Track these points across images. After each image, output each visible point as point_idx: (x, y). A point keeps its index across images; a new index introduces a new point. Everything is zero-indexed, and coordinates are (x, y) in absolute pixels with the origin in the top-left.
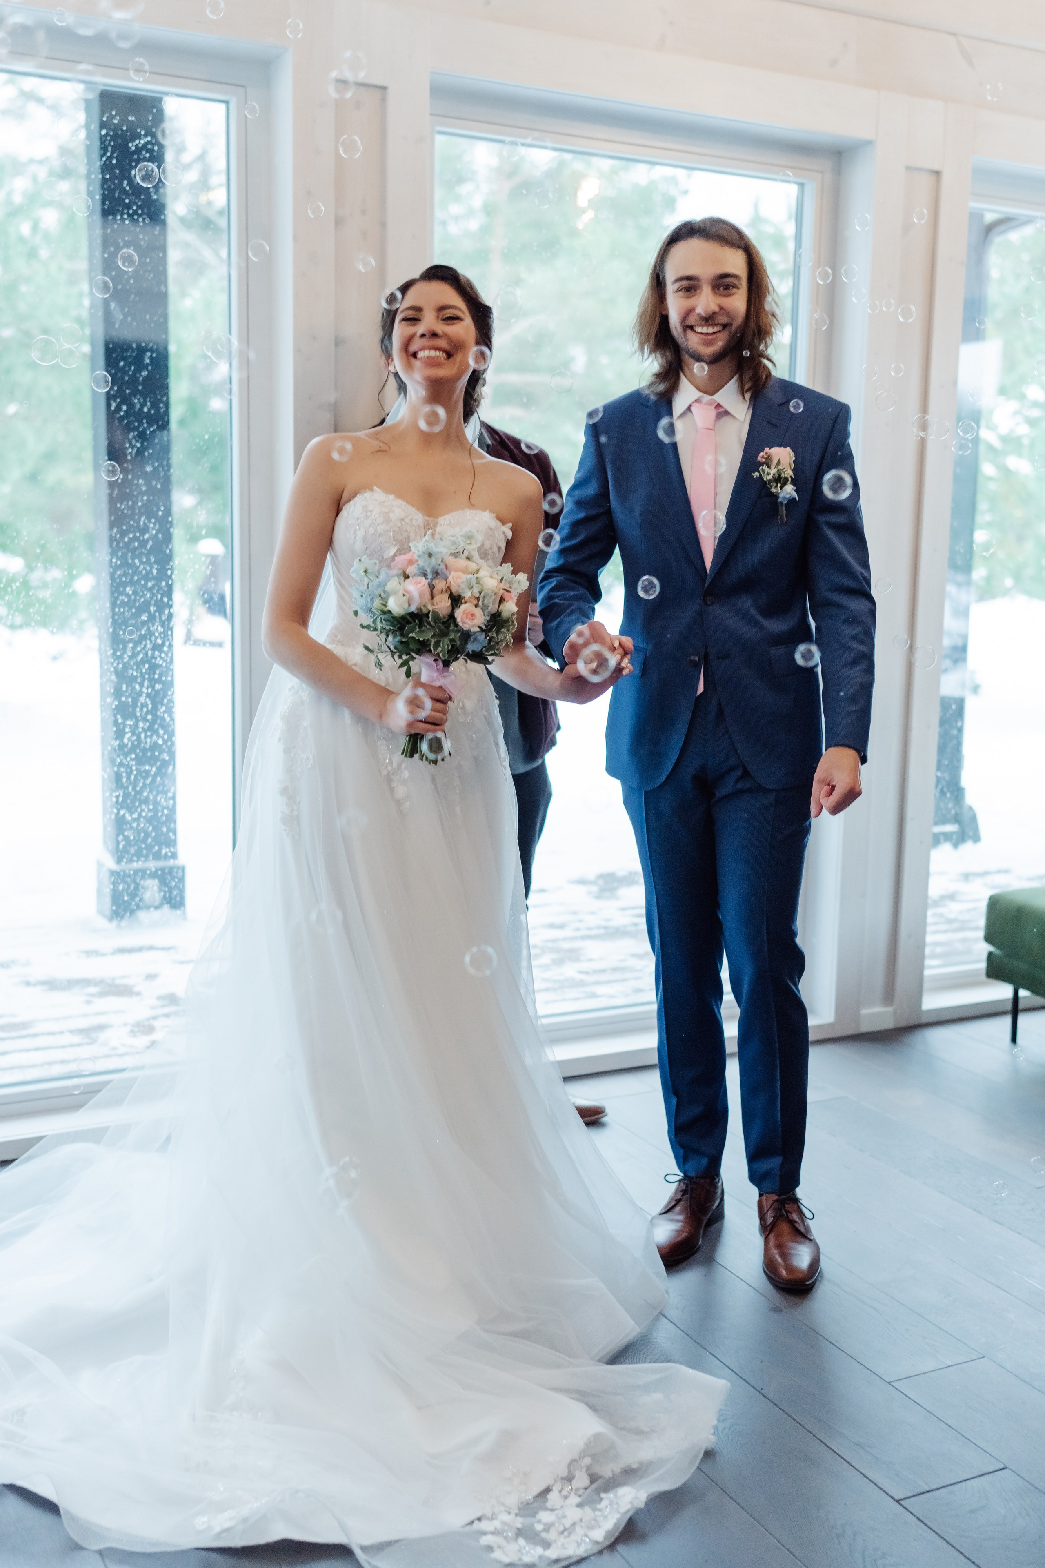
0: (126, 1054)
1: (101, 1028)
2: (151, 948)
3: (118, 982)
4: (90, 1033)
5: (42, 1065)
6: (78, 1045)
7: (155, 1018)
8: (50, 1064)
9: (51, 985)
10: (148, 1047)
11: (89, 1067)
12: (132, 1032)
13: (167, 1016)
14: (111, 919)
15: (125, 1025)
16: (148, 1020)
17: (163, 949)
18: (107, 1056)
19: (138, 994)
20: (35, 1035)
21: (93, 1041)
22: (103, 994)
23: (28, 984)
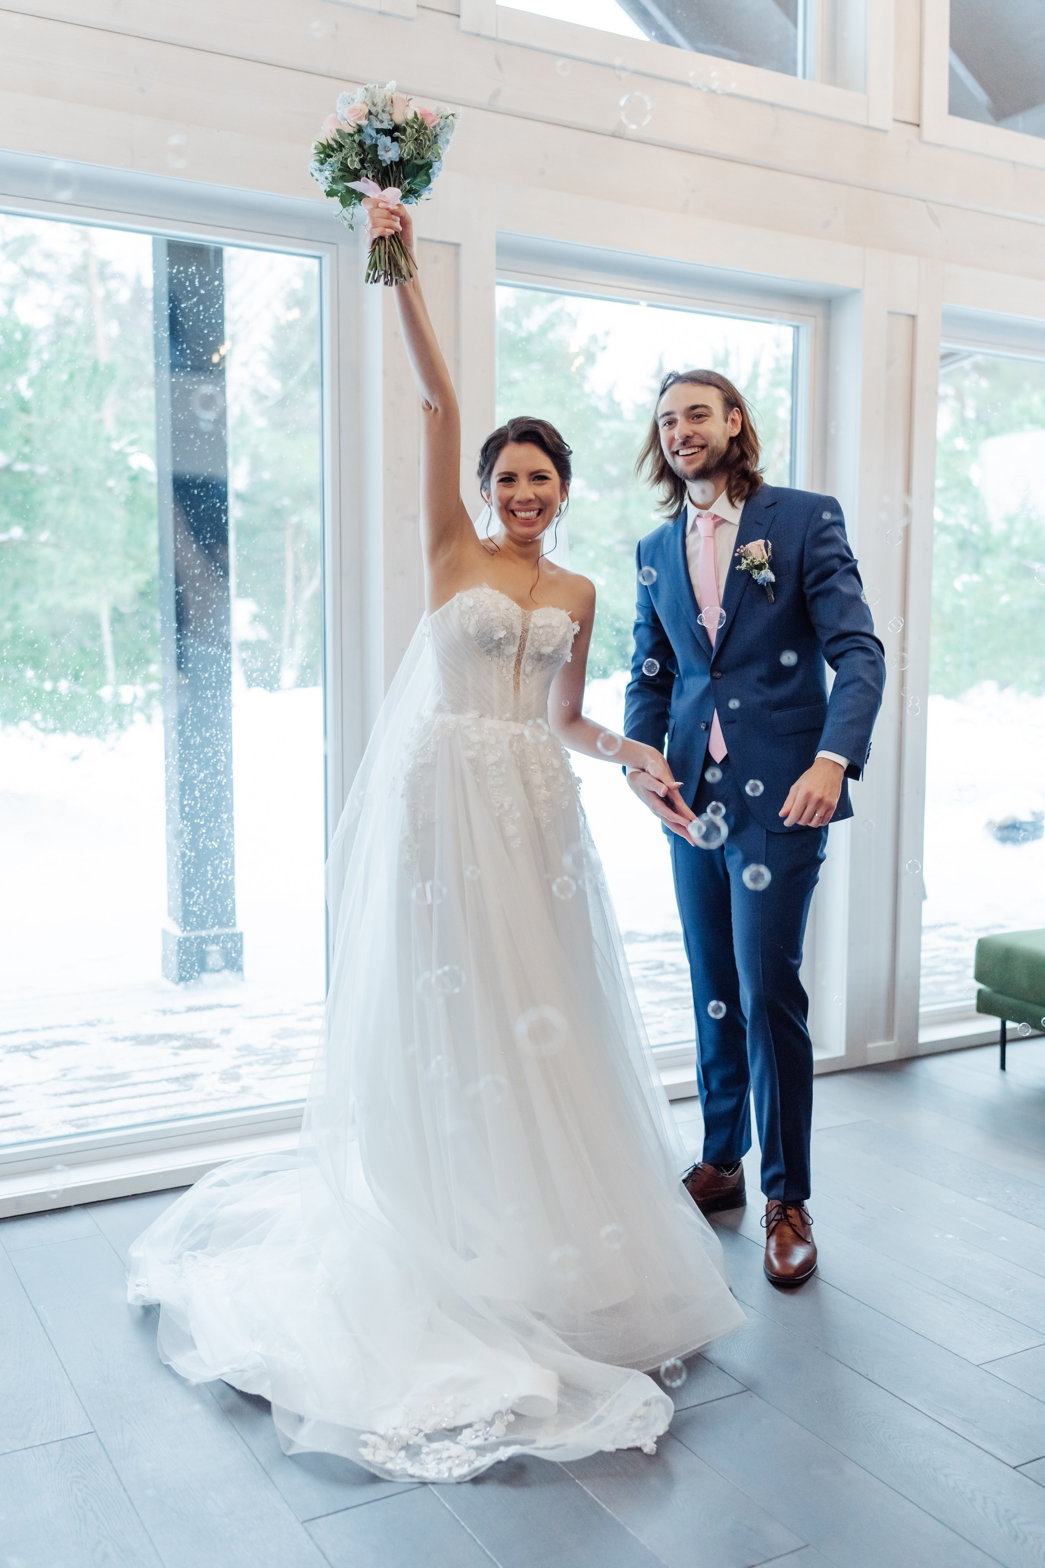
0: (221, 1098)
1: (193, 1076)
2: (220, 1006)
3: (197, 1036)
4: (186, 1080)
5: (148, 1109)
6: (176, 1092)
7: (239, 1066)
8: (155, 1108)
9: (137, 1040)
10: (239, 1092)
11: (190, 1110)
12: (221, 1079)
13: (250, 1064)
14: (177, 983)
15: (213, 1073)
16: (233, 1068)
17: (230, 1006)
18: (206, 1101)
19: (218, 1046)
20: (135, 1084)
21: (190, 1088)
22: (186, 1047)
23: (116, 1040)
